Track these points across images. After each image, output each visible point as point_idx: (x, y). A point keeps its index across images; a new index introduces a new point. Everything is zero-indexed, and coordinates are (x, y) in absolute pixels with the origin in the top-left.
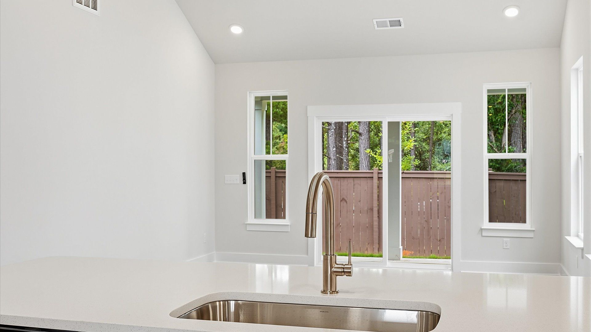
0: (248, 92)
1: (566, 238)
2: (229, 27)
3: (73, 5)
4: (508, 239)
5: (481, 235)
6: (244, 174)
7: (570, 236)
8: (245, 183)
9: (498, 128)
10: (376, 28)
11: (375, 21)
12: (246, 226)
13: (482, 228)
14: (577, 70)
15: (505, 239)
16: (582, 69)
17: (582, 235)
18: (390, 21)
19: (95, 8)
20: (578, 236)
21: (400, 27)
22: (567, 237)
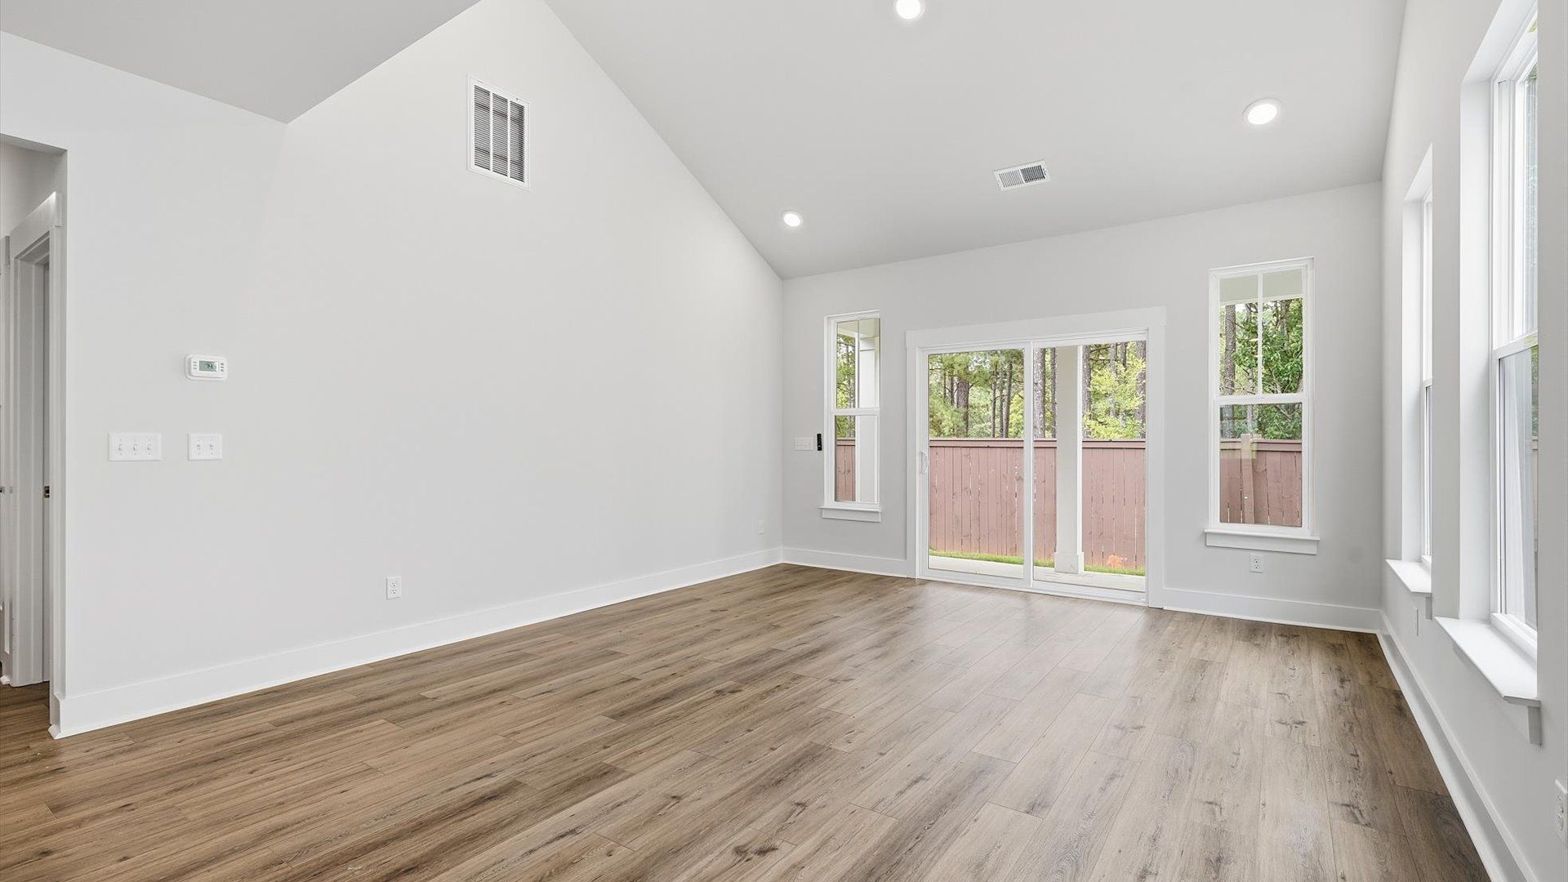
0: (825, 318)
1: (1388, 565)
2: (782, 215)
3: (467, 169)
4: (1261, 555)
5: (1203, 545)
6: (819, 436)
7: (1400, 559)
8: (820, 449)
9: (1288, 381)
10: (1003, 189)
11: (997, 174)
12: (821, 513)
13: (1206, 531)
14: (1419, 203)
15: (1253, 554)
16: (1430, 198)
17: (1428, 559)
18: (1023, 171)
19: (521, 179)
20: (1420, 561)
21: (1042, 181)
22: (1392, 563)
